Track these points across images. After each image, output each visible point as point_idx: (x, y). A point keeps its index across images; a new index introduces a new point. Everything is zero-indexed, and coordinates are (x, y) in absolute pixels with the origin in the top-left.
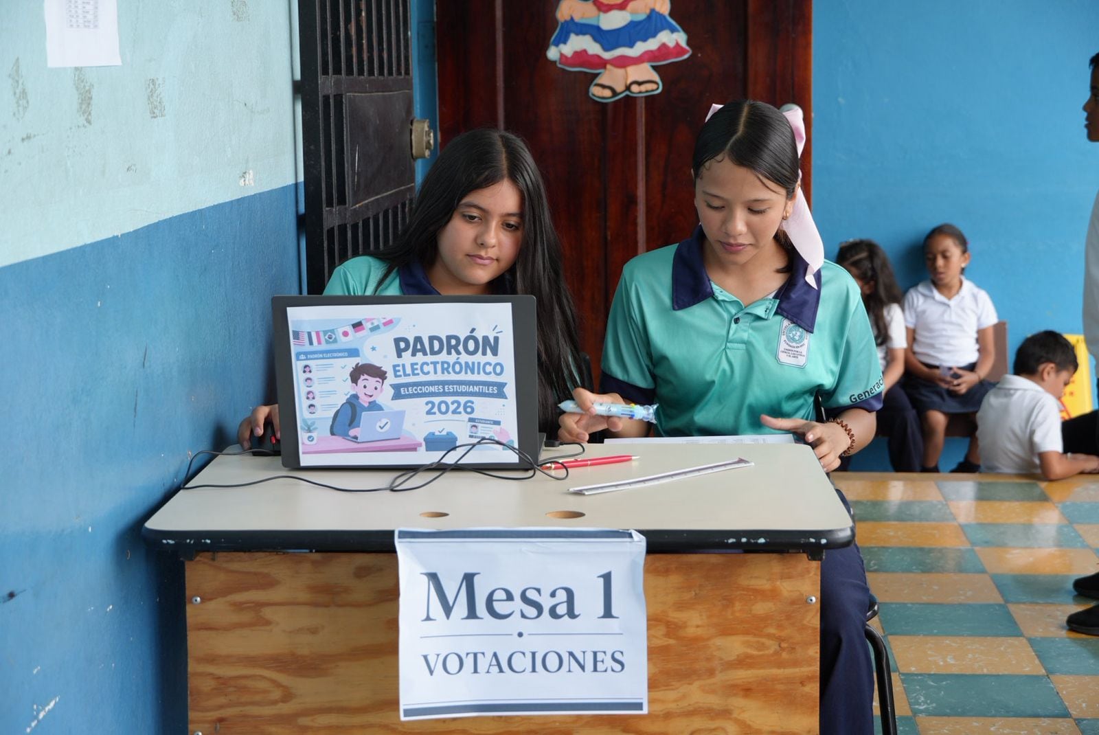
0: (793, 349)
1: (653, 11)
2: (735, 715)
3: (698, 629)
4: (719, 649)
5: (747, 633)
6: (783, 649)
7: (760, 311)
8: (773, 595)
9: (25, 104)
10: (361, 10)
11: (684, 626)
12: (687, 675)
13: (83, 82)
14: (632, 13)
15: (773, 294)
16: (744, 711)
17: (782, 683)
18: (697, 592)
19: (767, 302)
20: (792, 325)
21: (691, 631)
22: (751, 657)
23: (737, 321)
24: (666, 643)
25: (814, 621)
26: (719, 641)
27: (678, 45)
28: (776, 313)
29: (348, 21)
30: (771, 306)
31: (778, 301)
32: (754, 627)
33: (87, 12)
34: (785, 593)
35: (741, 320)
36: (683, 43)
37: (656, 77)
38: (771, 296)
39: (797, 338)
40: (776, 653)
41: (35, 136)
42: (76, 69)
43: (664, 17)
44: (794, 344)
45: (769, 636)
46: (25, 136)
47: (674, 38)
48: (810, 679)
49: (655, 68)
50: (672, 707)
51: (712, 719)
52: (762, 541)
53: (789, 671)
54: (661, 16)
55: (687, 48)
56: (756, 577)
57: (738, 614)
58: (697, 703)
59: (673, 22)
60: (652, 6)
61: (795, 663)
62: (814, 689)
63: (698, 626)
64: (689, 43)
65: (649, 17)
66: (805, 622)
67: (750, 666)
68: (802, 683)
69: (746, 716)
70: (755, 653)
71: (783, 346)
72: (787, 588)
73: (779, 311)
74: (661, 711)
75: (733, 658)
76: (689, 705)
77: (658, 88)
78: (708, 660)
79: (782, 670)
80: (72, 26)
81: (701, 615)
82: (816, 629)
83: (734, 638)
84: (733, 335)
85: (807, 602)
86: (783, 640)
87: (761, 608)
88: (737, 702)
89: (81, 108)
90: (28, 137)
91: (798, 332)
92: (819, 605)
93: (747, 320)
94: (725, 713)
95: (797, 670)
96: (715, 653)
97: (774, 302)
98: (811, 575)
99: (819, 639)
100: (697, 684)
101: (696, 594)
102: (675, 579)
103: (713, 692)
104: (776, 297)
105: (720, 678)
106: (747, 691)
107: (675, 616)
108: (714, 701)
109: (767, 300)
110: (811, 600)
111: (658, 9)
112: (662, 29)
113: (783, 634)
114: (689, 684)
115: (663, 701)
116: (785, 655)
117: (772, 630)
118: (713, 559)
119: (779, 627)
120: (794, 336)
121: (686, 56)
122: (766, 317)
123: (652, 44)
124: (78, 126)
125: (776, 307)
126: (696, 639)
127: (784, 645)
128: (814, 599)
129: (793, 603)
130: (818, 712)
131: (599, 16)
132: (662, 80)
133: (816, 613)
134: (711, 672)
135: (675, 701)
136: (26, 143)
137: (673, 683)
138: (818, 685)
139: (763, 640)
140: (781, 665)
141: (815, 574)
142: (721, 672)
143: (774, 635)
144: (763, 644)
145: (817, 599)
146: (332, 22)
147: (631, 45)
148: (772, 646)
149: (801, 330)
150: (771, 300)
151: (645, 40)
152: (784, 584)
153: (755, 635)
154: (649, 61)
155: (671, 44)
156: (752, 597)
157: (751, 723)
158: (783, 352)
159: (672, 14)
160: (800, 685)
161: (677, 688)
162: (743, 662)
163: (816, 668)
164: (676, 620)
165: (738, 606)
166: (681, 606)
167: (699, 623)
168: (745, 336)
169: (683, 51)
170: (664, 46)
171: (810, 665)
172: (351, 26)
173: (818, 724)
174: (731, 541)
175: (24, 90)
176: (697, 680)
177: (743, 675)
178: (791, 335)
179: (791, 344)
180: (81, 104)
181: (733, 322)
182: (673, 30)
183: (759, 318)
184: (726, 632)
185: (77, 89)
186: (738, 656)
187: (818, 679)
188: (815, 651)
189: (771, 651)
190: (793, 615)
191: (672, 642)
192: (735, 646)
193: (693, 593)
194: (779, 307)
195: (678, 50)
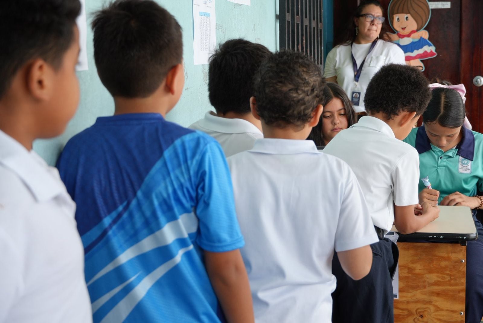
0: (465, 167)
1: (421, 37)
2: (433, 303)
3: (420, 271)
4: (427, 278)
5: (438, 273)
6: (452, 279)
7: (450, 154)
8: (448, 259)
9: (187, 78)
10: (303, 40)
11: (414, 269)
12: (416, 288)
13: (204, 69)
14: (413, 38)
15: (455, 147)
16: (437, 302)
17: (451, 292)
18: (420, 257)
19: (453, 150)
20: (463, 158)
21: (417, 271)
22: (440, 282)
23: (441, 158)
24: (407, 275)
25: (464, 269)
26: (427, 275)
27: (431, 51)
28: (457, 155)
29: (298, 44)
30: (454, 152)
31: (457, 150)
32: (441, 270)
33: (207, 45)
34: (453, 258)
35: (443, 158)
36: (434, 51)
37: (422, 65)
38: (454, 148)
39: (466, 163)
40: (449, 281)
41: (189, 88)
42: (203, 65)
43: (426, 40)
44: (465, 165)
45: (447, 274)
46: (186, 88)
47: (430, 49)
48: (462, 291)
49: (422, 61)
50: (410, 299)
51: (425, 304)
52: (442, 237)
53: (454, 288)
54: (425, 40)
55: (435, 53)
56: (442, 252)
57: (435, 266)
58: (419, 298)
59: (430, 42)
60: (421, 36)
61: (457, 285)
62: (463, 295)
63: (420, 270)
64: (436, 51)
65: (420, 40)
66: (460, 269)
67: (439, 285)
68: (459, 292)
69: (437, 304)
70: (441, 280)
71: (460, 166)
72: (454, 256)
73: (458, 154)
74: (406, 300)
75: (433, 282)
76: (416, 299)
77: (423, 69)
78: (424, 282)
79: (451, 287)
80: (202, 50)
81: (421, 266)
82: (464, 272)
83: (433, 274)
84: (440, 163)
85: (461, 262)
86: (452, 276)
87: (444, 264)
88: (434, 298)
89: (204, 78)
90: (187, 89)
91: (466, 161)
92: (466, 263)
93: (445, 158)
94: (430, 302)
95: (457, 287)
96: (426, 280)
97: (456, 150)
98: (463, 252)
99: (465, 276)
100: (419, 291)
101: (419, 258)
102: (411, 252)
103: (425, 294)
104: (456, 148)
105: (428, 289)
106: (438, 294)
107: (411, 265)
108: (426, 298)
109: (453, 149)
110: (463, 261)
111: (423, 37)
112: (425, 45)
113: (452, 274)
114: (416, 291)
115: (406, 297)
116: (452, 281)
117: (448, 272)
118: (426, 245)
119: (451, 271)
120: (464, 162)
121: (435, 56)
122: (453, 156)
123: (421, 51)
124: (203, 85)
125: (456, 152)
126: (419, 274)
127: (452, 278)
128: (464, 261)
129: (456, 262)
130: (465, 303)
131: (399, 40)
132: (425, 66)
133: (465, 266)
134: (425, 287)
135: (411, 297)
136: (187, 90)
137: (410, 290)
138: (465, 293)
139: (445, 276)
140: (451, 285)
141: (464, 252)
142: (428, 287)
143: (448, 274)
144: (444, 277)
145: (465, 261)
146: (292, 45)
147: (412, 51)
148: (448, 278)
149: (467, 160)
150: (454, 149)
151: (418, 49)
152: (453, 255)
153: (441, 274)
154: (419, 58)
155: (429, 51)
156: (440, 259)
157: (440, 307)
158: (461, 169)
159: (429, 39)
160: (458, 293)
161: (412, 292)
162: (436, 283)
163: (464, 287)
164: (411, 267)
165: (435, 262)
166: (413, 262)
167: (420, 268)
168: (445, 164)
169: (434, 54)
170: (426, 52)
171: (462, 286)
172: (299, 46)
173: (465, 308)
174: (430, 237)
175: (186, 72)
176: (420, 289)
177: (436, 288)
178: (463, 162)
179: (463, 165)
180: (204, 77)
181: (439, 158)
182: (430, 45)
183: (450, 157)
184: (430, 272)
185: (203, 72)
186: (435, 281)
187: (465, 291)
188: (464, 280)
189: (447, 280)
190: (456, 266)
191: (410, 275)
192: (433, 277)
193: (418, 257)
194: (458, 152)
195: (432, 53)
